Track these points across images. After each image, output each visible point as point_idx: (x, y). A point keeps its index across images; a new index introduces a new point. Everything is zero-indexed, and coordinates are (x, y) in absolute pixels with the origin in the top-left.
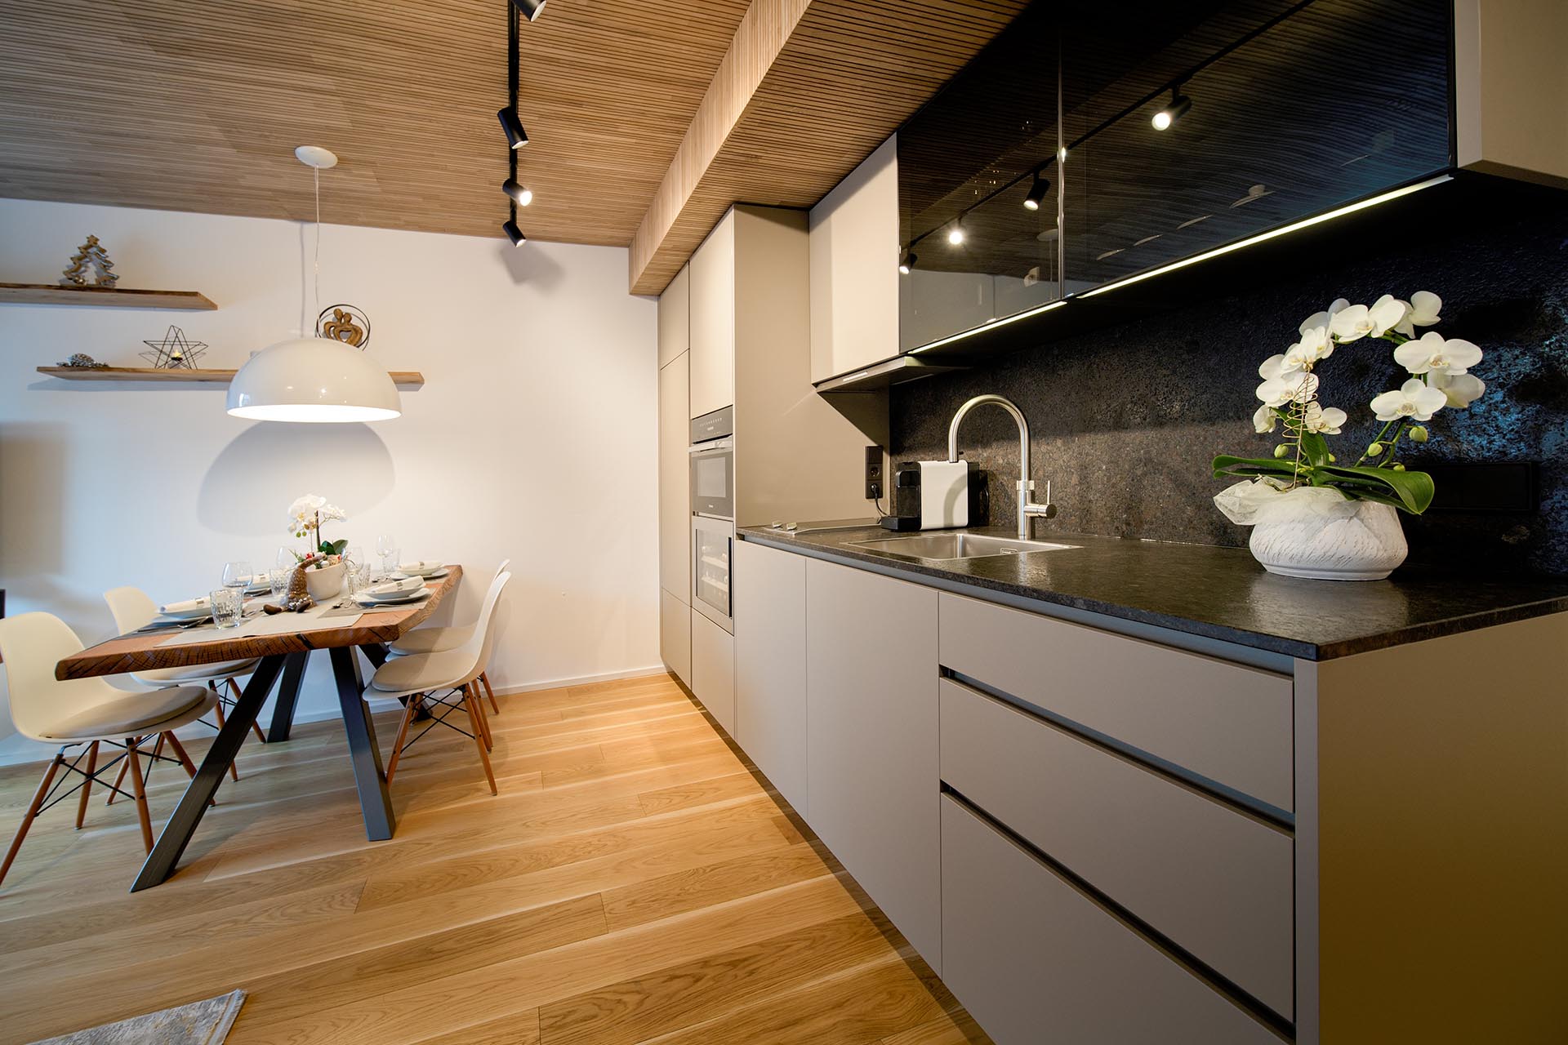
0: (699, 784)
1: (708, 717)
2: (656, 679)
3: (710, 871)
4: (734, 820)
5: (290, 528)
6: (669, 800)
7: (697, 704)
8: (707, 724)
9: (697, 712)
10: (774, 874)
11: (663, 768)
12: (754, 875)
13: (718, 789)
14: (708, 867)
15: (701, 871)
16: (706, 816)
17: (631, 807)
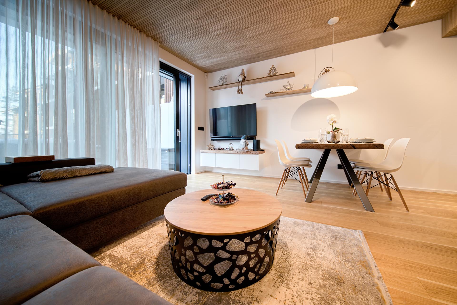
5: (328, 123)
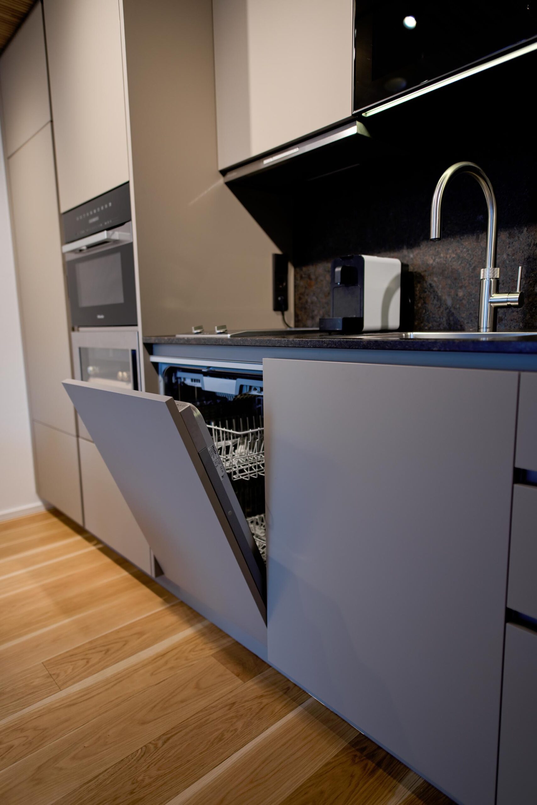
0: (118, 631)
1: (107, 551)
2: (32, 519)
3: (163, 744)
4: (172, 668)
6: (85, 661)
7: (90, 538)
8: (107, 560)
9: (91, 548)
10: (239, 725)
11: (67, 621)
12: (216, 734)
13: (141, 634)
14: (159, 738)
15: (152, 747)
16: (136, 671)
17: (37, 682)
